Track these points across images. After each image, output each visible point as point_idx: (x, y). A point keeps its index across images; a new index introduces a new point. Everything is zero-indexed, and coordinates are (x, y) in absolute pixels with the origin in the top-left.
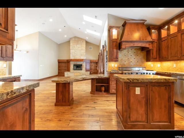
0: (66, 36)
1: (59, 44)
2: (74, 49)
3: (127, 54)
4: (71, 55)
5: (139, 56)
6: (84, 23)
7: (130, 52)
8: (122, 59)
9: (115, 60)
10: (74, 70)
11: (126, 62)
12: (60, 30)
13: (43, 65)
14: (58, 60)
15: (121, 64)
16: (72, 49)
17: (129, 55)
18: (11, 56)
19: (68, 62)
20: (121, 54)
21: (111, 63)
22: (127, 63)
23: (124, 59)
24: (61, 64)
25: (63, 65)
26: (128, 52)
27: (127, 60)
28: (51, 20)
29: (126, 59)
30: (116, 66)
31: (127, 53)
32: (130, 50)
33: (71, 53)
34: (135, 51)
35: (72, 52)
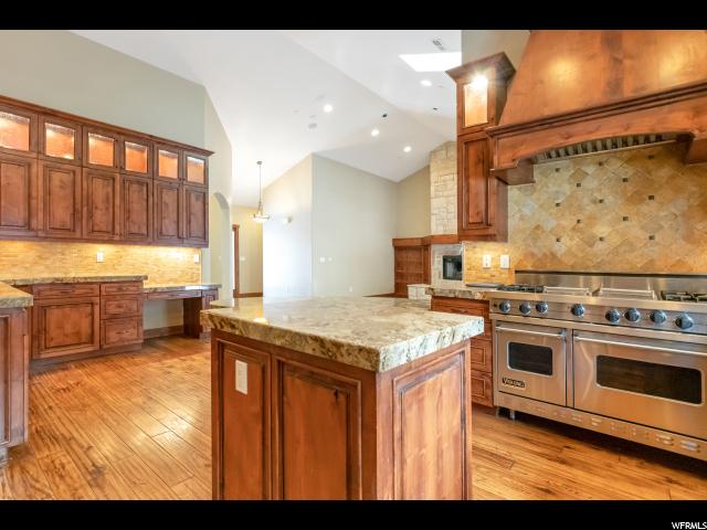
0: (407, 149)
1: (398, 180)
2: (446, 193)
3: (571, 196)
4: (433, 218)
5: (657, 198)
6: (426, 83)
7: (589, 183)
8: (538, 227)
9: (477, 233)
10: (445, 277)
11: (562, 240)
12: (375, 133)
13: (330, 259)
14: (394, 240)
15: (533, 255)
16: (436, 197)
17: (586, 201)
18: (201, 234)
19: (425, 245)
20: (535, 195)
21: (478, 250)
22: (569, 250)
23: (550, 224)
24: (404, 254)
25: (412, 257)
26: (578, 185)
27: (574, 229)
28: (328, 108)
29: (564, 223)
30: (505, 261)
31: (567, 188)
32: (591, 169)
33: (433, 211)
34: (629, 171)
35: (439, 208)
